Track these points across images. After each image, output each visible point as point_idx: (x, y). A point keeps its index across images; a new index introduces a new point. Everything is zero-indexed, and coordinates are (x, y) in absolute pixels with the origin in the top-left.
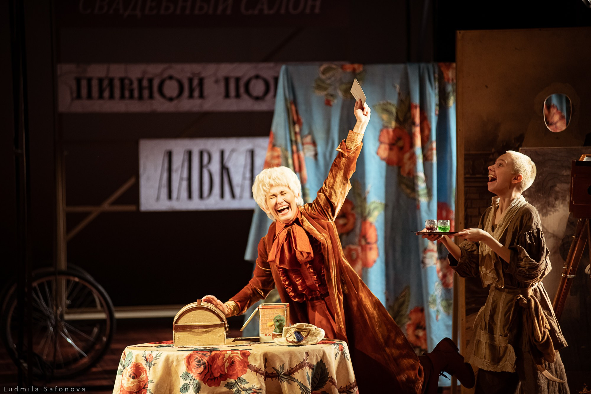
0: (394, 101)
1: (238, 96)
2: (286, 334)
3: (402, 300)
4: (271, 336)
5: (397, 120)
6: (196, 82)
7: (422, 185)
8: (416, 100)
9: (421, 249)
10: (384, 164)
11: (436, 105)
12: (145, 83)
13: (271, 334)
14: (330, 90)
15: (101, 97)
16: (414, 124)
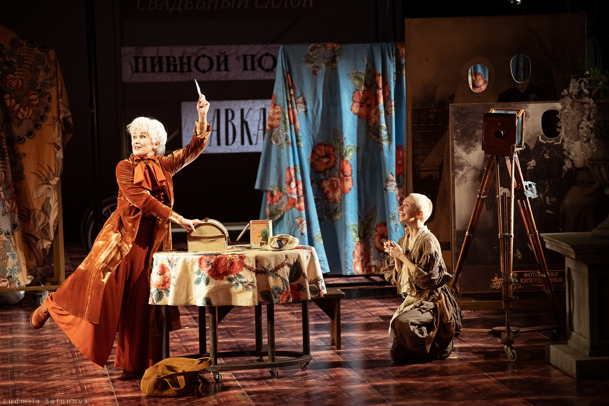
0: (363, 70)
1: (253, 69)
2: (271, 242)
3: (371, 217)
4: (259, 244)
5: (366, 85)
6: (222, 59)
7: (384, 133)
8: (380, 70)
9: (384, 180)
10: (356, 117)
11: (394, 73)
12: (185, 60)
13: (259, 243)
14: (316, 63)
15: (153, 71)
16: (378, 87)
